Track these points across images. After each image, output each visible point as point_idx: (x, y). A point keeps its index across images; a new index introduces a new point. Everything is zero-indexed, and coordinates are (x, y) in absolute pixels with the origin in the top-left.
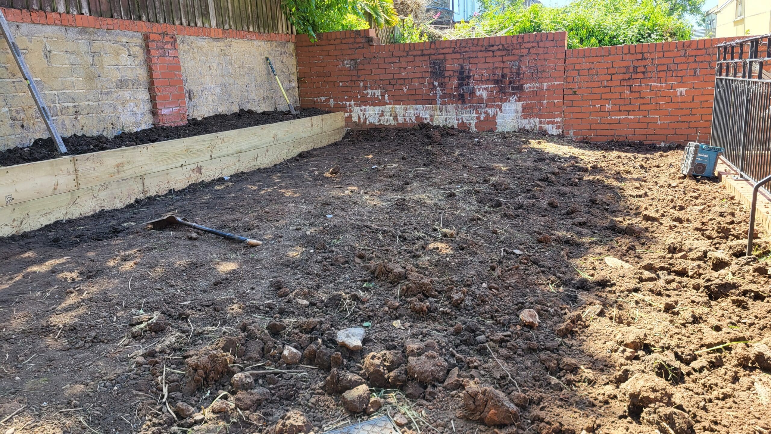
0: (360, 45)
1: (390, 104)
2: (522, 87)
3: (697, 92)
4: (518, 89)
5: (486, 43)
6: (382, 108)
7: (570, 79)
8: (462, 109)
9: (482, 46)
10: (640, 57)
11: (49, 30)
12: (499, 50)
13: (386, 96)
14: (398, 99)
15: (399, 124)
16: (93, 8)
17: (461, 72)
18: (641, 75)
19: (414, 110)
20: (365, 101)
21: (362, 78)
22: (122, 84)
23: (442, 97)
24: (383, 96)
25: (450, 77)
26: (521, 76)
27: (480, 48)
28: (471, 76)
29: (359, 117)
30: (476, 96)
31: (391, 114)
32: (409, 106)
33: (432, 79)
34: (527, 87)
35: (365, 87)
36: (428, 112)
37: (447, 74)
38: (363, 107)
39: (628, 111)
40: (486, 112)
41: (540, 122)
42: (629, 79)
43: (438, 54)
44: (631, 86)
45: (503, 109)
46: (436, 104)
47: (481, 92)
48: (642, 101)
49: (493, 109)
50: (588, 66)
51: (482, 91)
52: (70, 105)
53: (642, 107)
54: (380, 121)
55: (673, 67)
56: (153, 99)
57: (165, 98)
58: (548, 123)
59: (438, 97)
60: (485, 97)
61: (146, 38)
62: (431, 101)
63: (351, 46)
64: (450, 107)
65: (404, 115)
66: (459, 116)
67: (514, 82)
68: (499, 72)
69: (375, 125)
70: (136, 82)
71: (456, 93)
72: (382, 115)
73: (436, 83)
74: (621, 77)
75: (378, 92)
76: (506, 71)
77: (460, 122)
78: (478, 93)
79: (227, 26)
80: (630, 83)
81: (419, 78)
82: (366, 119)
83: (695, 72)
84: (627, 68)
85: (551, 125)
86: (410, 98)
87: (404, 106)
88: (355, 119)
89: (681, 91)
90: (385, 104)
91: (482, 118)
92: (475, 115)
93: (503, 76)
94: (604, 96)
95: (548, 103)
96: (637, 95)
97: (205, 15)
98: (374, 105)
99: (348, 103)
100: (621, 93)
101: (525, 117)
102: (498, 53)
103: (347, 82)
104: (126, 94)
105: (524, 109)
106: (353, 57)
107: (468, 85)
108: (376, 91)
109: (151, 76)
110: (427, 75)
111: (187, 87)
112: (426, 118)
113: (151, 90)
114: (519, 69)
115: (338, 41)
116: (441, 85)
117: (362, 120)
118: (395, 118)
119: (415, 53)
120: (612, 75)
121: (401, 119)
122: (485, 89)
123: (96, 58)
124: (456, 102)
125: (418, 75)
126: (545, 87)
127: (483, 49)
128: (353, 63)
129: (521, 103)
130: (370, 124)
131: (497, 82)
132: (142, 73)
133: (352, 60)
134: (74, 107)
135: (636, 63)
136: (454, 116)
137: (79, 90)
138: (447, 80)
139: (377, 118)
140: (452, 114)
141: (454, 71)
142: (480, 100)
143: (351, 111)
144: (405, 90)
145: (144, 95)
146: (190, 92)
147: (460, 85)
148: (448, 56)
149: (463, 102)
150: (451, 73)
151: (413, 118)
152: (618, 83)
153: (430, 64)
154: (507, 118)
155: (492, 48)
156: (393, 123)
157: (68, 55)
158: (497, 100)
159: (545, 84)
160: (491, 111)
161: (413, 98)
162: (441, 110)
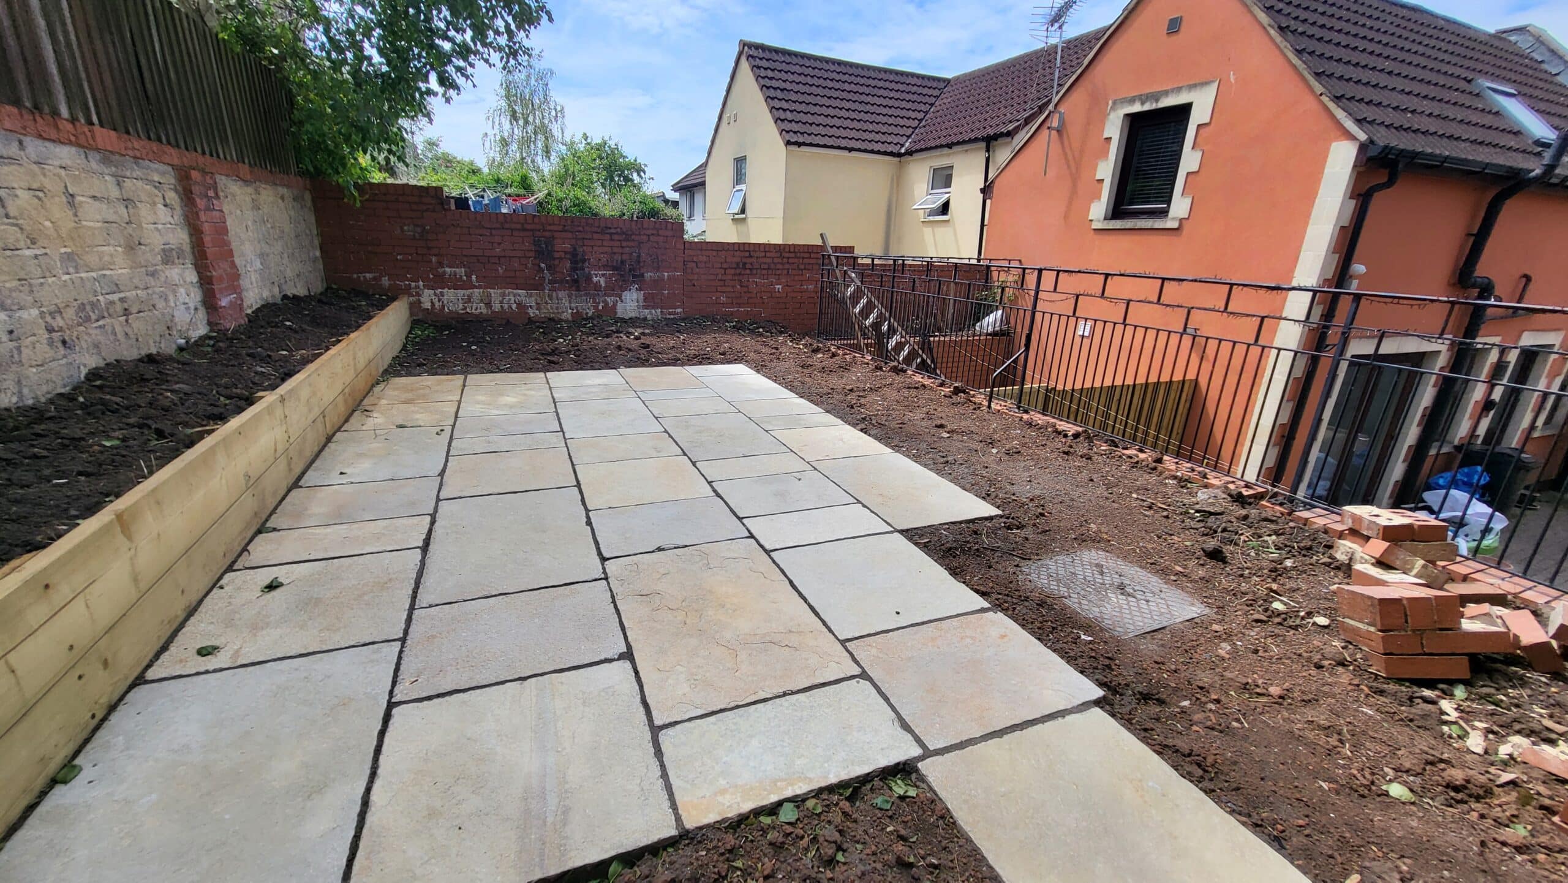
0: (430, 207)
1: (479, 287)
2: (642, 275)
3: (789, 289)
4: (638, 278)
5: (603, 225)
6: (467, 292)
7: (689, 271)
8: (576, 297)
9: (599, 227)
10: (747, 254)
12: (616, 233)
13: (474, 277)
14: (489, 282)
15: (493, 312)
16: (103, 114)
17: (574, 254)
18: (748, 272)
19: (515, 296)
20: (439, 282)
21: (434, 251)
22: (167, 257)
23: (551, 282)
24: (469, 277)
25: (560, 258)
26: (642, 264)
27: (595, 229)
28: (586, 260)
29: (432, 302)
30: (592, 281)
31: (482, 300)
32: (507, 291)
33: (538, 260)
34: (648, 275)
35: (440, 264)
36: (533, 299)
37: (556, 255)
38: (438, 290)
40: (605, 302)
41: (663, 313)
42: (739, 274)
43: (544, 231)
44: (741, 281)
45: (623, 298)
46: (543, 290)
47: (598, 278)
48: (749, 295)
49: (613, 298)
50: (704, 259)
52: (115, 297)
53: (750, 301)
54: (465, 308)
55: (772, 266)
56: (204, 281)
57: (220, 279)
58: (670, 313)
59: (547, 281)
60: (603, 284)
62: (538, 287)
63: (414, 207)
64: (561, 294)
65: (501, 302)
66: (573, 305)
67: (634, 270)
68: (618, 257)
69: (458, 314)
70: (180, 254)
71: (568, 278)
72: (469, 301)
73: (543, 265)
74: (733, 271)
75: (461, 271)
76: (625, 257)
77: (575, 312)
78: (595, 279)
80: (741, 278)
81: (519, 257)
82: (443, 306)
83: (788, 272)
84: (738, 264)
85: (672, 316)
86: (508, 280)
87: (500, 291)
88: (427, 305)
89: (778, 287)
90: (473, 287)
91: (600, 308)
92: (591, 303)
93: (623, 262)
94: (719, 289)
95: (669, 293)
96: (745, 289)
98: (456, 287)
99: (413, 284)
100: (733, 287)
101: (646, 307)
102: (615, 237)
103: (411, 254)
104: (174, 274)
105: (645, 300)
106: (420, 222)
107: (583, 269)
108: (457, 270)
109: (196, 244)
110: (531, 254)
111: (234, 260)
112: (531, 308)
113: (199, 268)
114: (639, 256)
115: (389, 198)
116: (549, 268)
117: (437, 304)
118: (488, 305)
119: (513, 226)
120: (725, 269)
121: (497, 307)
122: (603, 275)
123: (131, 211)
124: (569, 289)
125: (520, 254)
126: (666, 277)
127: (599, 230)
128: (419, 230)
129: (642, 292)
130: (451, 312)
131: (614, 268)
132: (181, 237)
133: (417, 226)
135: (744, 260)
136: (567, 304)
137: (121, 271)
138: (556, 262)
139: (461, 306)
140: (565, 302)
141: (566, 253)
142: (597, 286)
143: (418, 295)
144: (501, 271)
145: (192, 276)
146: (237, 268)
147: (574, 269)
148: (556, 235)
149: (578, 289)
150: (562, 255)
151: (514, 306)
152: (730, 277)
153: (534, 241)
154: (628, 308)
155: (609, 231)
156: (484, 311)
157: (97, 203)
158: (618, 287)
159: (666, 274)
160: (610, 300)
161: (512, 281)
162: (551, 297)
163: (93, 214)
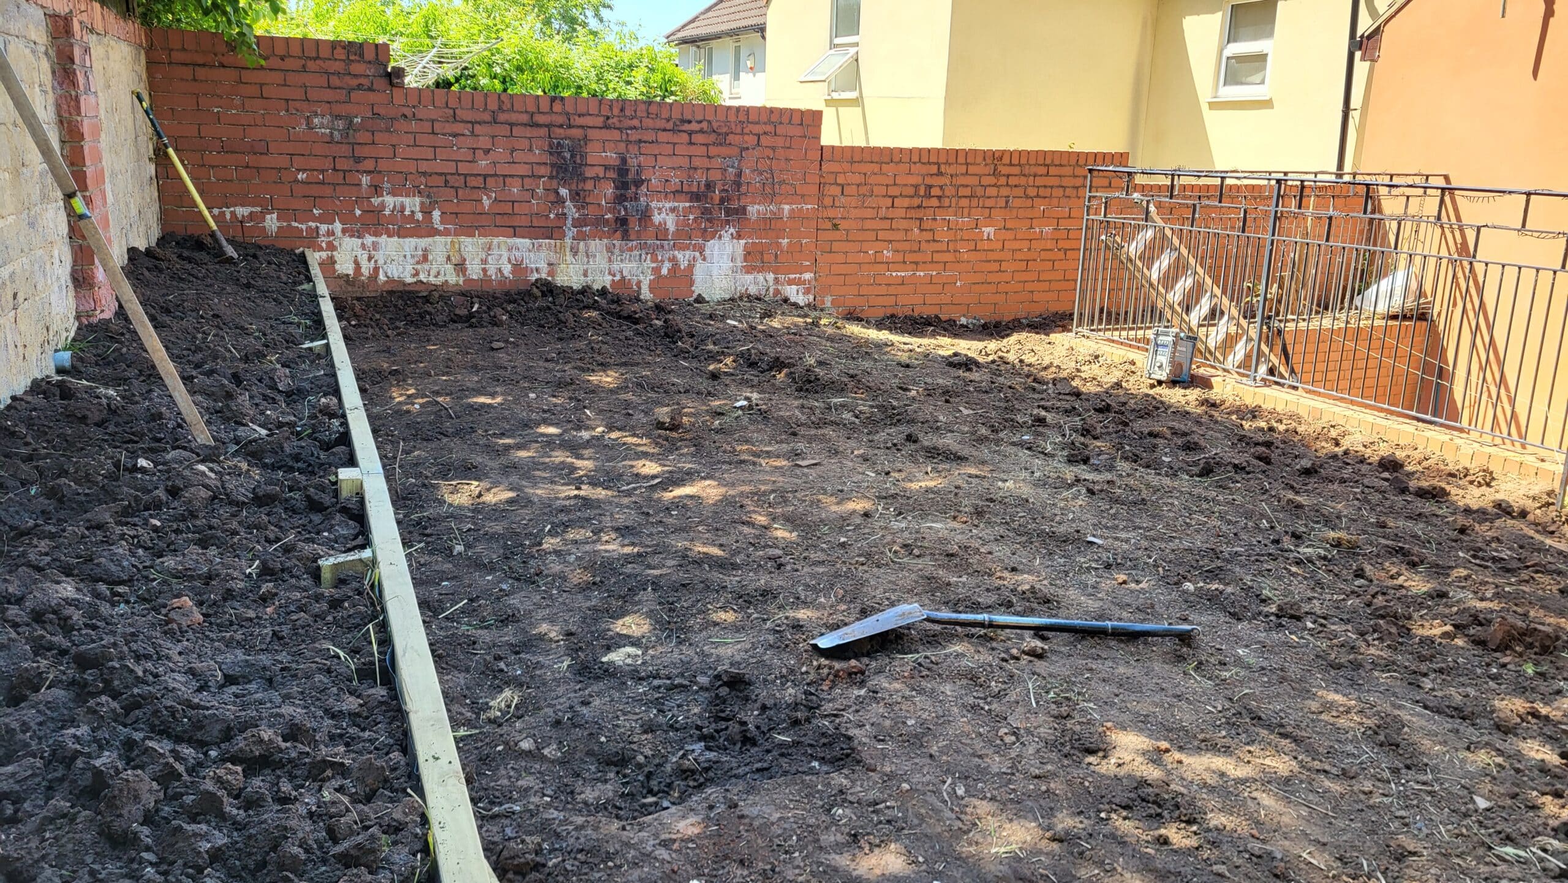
0: (362, 81)
1: (446, 233)
2: (744, 210)
3: (1009, 235)
4: (736, 215)
5: (676, 115)
6: (423, 242)
7: (828, 201)
8: (622, 251)
9: (668, 120)
10: (934, 169)
12: (701, 131)
13: (436, 214)
14: (469, 223)
15: (469, 281)
17: (622, 170)
18: (934, 202)
19: (510, 249)
20: (374, 223)
21: (369, 165)
23: (577, 223)
25: (596, 179)
26: (744, 189)
27: (662, 124)
28: (643, 181)
29: (357, 263)
30: (653, 224)
31: (449, 258)
32: (496, 240)
33: (555, 182)
34: (754, 210)
35: (377, 190)
36: (543, 254)
37: (589, 173)
38: (369, 240)
39: (916, 263)
40: (673, 259)
41: (776, 280)
42: (919, 207)
43: (570, 126)
44: (921, 219)
45: (707, 252)
46: (562, 237)
47: (663, 215)
48: (936, 246)
49: (688, 253)
50: (858, 178)
51: (665, 215)
53: (937, 257)
54: (417, 274)
55: (979, 191)
58: (791, 282)
59: (569, 222)
60: (671, 227)
62: (552, 232)
63: (335, 81)
64: (597, 245)
65: (484, 261)
66: (616, 267)
67: (729, 199)
68: (700, 177)
69: (405, 284)
71: (608, 216)
72: (425, 258)
73: (564, 192)
74: (906, 202)
75: (412, 204)
76: (715, 176)
77: (618, 278)
78: (657, 218)
80: (920, 214)
81: (522, 177)
82: (376, 269)
83: (1007, 202)
84: (916, 187)
85: (794, 287)
86: (499, 220)
87: (483, 240)
89: (988, 231)
90: (433, 232)
92: (649, 264)
93: (709, 186)
94: (881, 235)
95: (790, 244)
96: (928, 236)
98: (402, 233)
99: (323, 228)
100: (906, 230)
101: (749, 270)
102: (699, 138)
103: (323, 171)
105: (748, 254)
106: (343, 109)
107: (636, 199)
108: (407, 201)
110: (545, 170)
112: (537, 270)
114: (739, 174)
116: (576, 196)
117: (366, 270)
118: (460, 267)
119: (514, 117)
120: (893, 197)
121: (474, 271)
122: (673, 210)
124: (610, 235)
125: (523, 170)
126: (786, 212)
127: (670, 126)
128: (341, 124)
129: (742, 242)
130: (390, 280)
131: (695, 197)
133: (338, 117)
135: (929, 181)
136: (604, 265)
138: (589, 185)
139: (409, 268)
140: (600, 261)
141: (607, 168)
142: (661, 233)
143: (331, 247)
144: (486, 202)
147: (620, 199)
148: (591, 133)
149: (626, 236)
150: (600, 171)
151: (507, 269)
152: (901, 213)
153: (551, 147)
154: (715, 272)
155: (686, 127)
156: (452, 279)
158: (698, 233)
159: (787, 207)
160: (683, 258)
161: (506, 221)
162: (575, 252)
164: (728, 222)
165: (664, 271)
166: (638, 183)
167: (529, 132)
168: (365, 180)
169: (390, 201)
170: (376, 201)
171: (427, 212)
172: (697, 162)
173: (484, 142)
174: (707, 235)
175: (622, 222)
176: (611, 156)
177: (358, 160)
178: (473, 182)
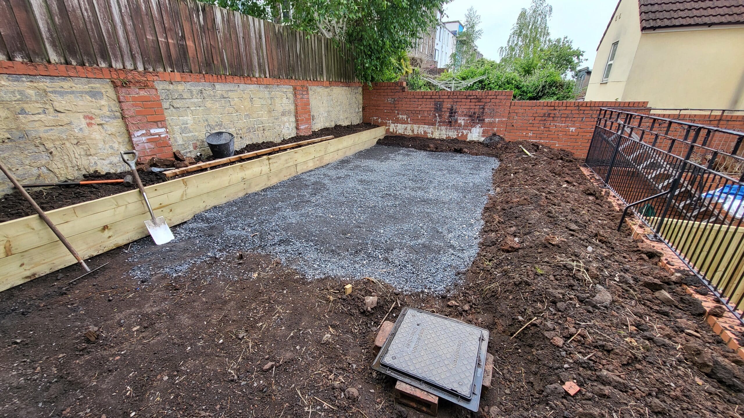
0: (398, 90)
1: (411, 124)
2: (484, 120)
3: (581, 130)
4: (481, 121)
6: (406, 125)
7: (511, 118)
8: (449, 129)
10: (552, 108)
11: (252, 87)
12: (474, 98)
13: (409, 119)
14: (415, 121)
15: (414, 134)
16: (271, 74)
17: (452, 109)
18: (551, 119)
19: (423, 128)
20: (397, 121)
21: (397, 108)
22: (283, 114)
23: (439, 122)
25: (445, 111)
26: (485, 114)
27: (463, 97)
29: (393, 129)
30: (458, 123)
31: (411, 129)
32: (421, 126)
33: (435, 112)
34: (487, 120)
35: (398, 114)
36: (431, 130)
37: (443, 110)
38: (396, 124)
39: (541, 138)
40: (462, 132)
42: (545, 120)
43: (440, 99)
44: (545, 124)
45: (472, 131)
46: (436, 125)
48: (549, 133)
50: (522, 111)
51: (461, 121)
52: (261, 126)
53: (549, 136)
54: (404, 132)
55: (570, 115)
56: (297, 121)
57: (302, 120)
59: (437, 122)
60: (463, 124)
61: (295, 89)
62: (433, 124)
63: (393, 91)
64: (443, 128)
65: (418, 130)
66: (447, 133)
67: (480, 117)
68: (472, 111)
69: (402, 134)
70: (289, 112)
71: (447, 121)
72: (406, 129)
73: (437, 114)
74: (540, 118)
75: (405, 117)
76: (476, 110)
77: (448, 136)
78: (459, 121)
79: (331, 80)
80: (545, 122)
81: (428, 111)
82: (397, 131)
83: (582, 119)
84: (544, 114)
86: (422, 121)
87: (418, 125)
88: (391, 130)
89: (572, 129)
90: (408, 123)
92: (456, 133)
93: (474, 113)
94: (529, 128)
95: (497, 130)
96: (547, 129)
97: (321, 74)
98: (402, 123)
99: (388, 122)
100: (538, 127)
101: (484, 136)
102: (473, 101)
103: (389, 110)
104: (285, 119)
105: (483, 132)
106: (393, 97)
107: (454, 116)
108: (403, 116)
109: (296, 109)
110: (433, 109)
111: (312, 114)
112: (429, 134)
113: (296, 117)
114: (483, 110)
115: (385, 88)
116: (439, 116)
117: (395, 130)
118: (413, 131)
119: (427, 97)
120: (535, 117)
121: (416, 133)
122: (464, 119)
123: (272, 101)
124: (446, 126)
125: (428, 109)
126: (497, 121)
127: (465, 97)
128: (393, 100)
129: (482, 129)
130: (399, 133)
131: (470, 116)
132: (292, 107)
134: (263, 126)
135: (549, 112)
137: (265, 118)
138: (443, 113)
140: (444, 132)
141: (448, 109)
142: (460, 125)
143: (389, 126)
144: (419, 117)
145: (293, 119)
146: (313, 116)
147: (450, 116)
148: (445, 100)
149: (451, 126)
150: (446, 109)
151: (422, 133)
152: (538, 122)
153: (435, 103)
154: (473, 136)
155: (470, 97)
156: (411, 134)
157: (260, 100)
158: (469, 126)
159: (497, 119)
160: (465, 132)
161: (423, 121)
162: (438, 129)
163: (258, 103)
164: (479, 123)
165: (460, 135)
166: (455, 113)
167: (430, 100)
168: (396, 112)
169: (400, 116)
170: (398, 116)
171: (407, 119)
172: (471, 107)
173: (420, 103)
174: (472, 126)
175: (450, 122)
176: (449, 106)
177: (395, 107)
178: (417, 112)
